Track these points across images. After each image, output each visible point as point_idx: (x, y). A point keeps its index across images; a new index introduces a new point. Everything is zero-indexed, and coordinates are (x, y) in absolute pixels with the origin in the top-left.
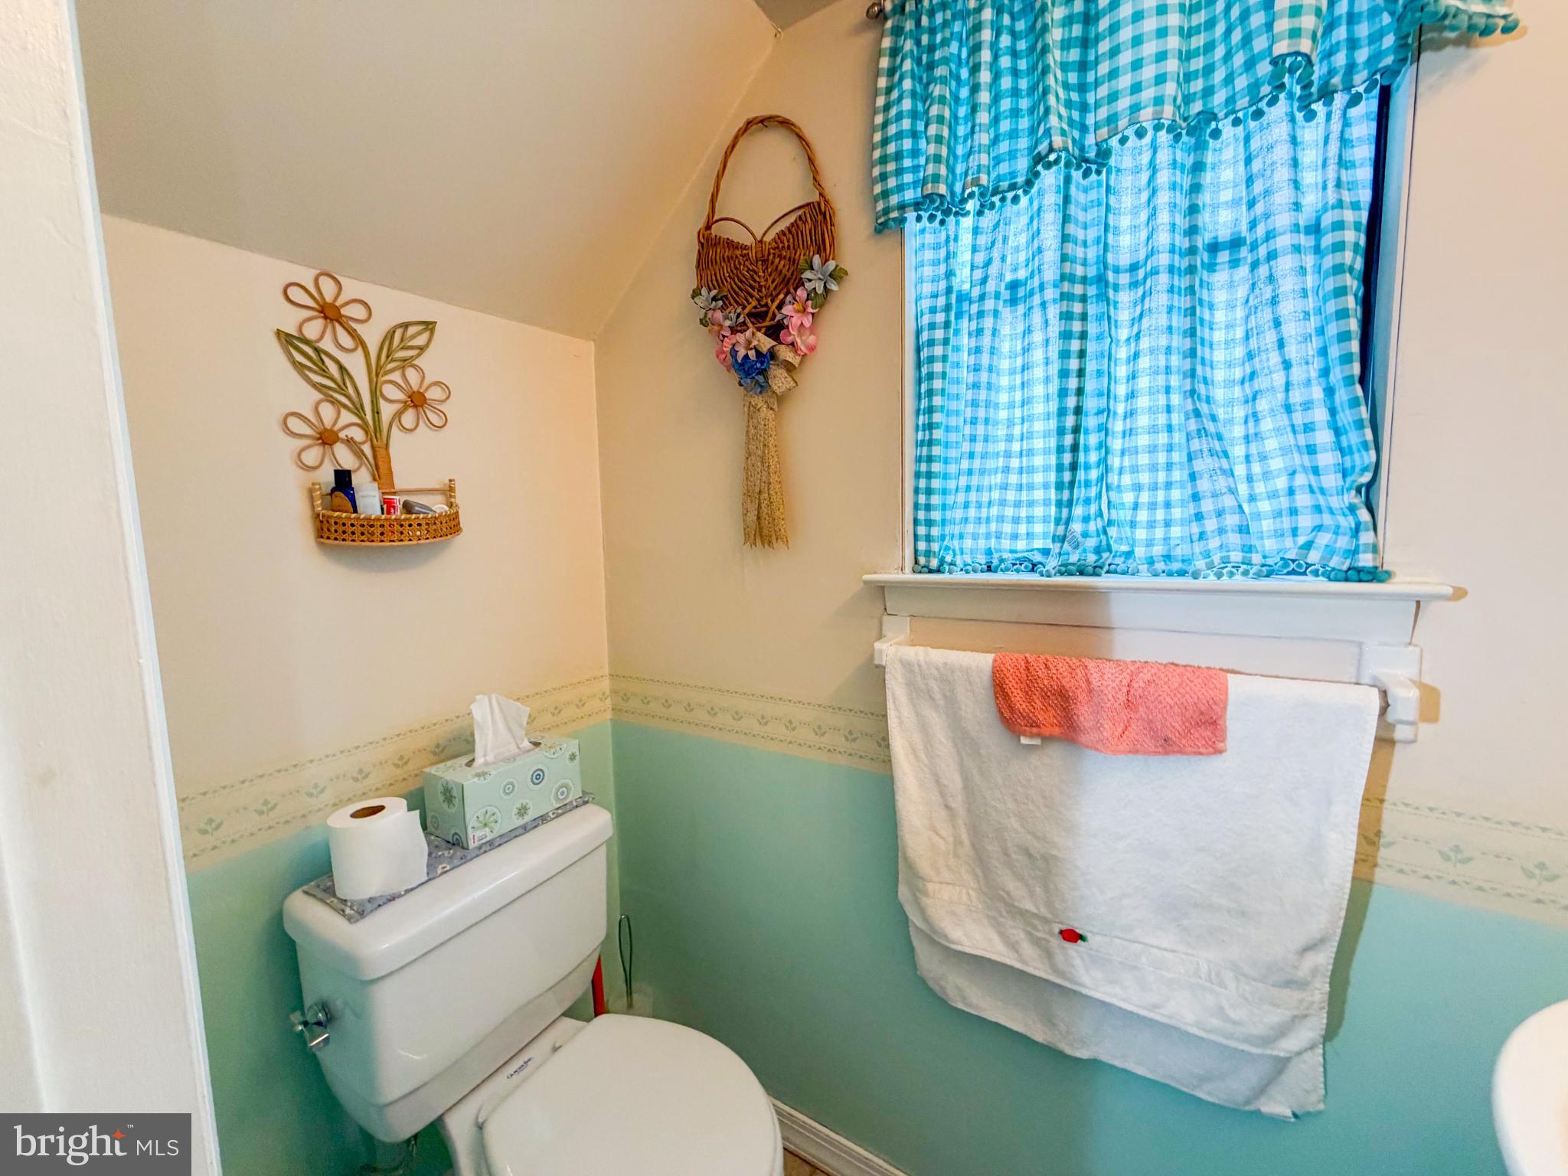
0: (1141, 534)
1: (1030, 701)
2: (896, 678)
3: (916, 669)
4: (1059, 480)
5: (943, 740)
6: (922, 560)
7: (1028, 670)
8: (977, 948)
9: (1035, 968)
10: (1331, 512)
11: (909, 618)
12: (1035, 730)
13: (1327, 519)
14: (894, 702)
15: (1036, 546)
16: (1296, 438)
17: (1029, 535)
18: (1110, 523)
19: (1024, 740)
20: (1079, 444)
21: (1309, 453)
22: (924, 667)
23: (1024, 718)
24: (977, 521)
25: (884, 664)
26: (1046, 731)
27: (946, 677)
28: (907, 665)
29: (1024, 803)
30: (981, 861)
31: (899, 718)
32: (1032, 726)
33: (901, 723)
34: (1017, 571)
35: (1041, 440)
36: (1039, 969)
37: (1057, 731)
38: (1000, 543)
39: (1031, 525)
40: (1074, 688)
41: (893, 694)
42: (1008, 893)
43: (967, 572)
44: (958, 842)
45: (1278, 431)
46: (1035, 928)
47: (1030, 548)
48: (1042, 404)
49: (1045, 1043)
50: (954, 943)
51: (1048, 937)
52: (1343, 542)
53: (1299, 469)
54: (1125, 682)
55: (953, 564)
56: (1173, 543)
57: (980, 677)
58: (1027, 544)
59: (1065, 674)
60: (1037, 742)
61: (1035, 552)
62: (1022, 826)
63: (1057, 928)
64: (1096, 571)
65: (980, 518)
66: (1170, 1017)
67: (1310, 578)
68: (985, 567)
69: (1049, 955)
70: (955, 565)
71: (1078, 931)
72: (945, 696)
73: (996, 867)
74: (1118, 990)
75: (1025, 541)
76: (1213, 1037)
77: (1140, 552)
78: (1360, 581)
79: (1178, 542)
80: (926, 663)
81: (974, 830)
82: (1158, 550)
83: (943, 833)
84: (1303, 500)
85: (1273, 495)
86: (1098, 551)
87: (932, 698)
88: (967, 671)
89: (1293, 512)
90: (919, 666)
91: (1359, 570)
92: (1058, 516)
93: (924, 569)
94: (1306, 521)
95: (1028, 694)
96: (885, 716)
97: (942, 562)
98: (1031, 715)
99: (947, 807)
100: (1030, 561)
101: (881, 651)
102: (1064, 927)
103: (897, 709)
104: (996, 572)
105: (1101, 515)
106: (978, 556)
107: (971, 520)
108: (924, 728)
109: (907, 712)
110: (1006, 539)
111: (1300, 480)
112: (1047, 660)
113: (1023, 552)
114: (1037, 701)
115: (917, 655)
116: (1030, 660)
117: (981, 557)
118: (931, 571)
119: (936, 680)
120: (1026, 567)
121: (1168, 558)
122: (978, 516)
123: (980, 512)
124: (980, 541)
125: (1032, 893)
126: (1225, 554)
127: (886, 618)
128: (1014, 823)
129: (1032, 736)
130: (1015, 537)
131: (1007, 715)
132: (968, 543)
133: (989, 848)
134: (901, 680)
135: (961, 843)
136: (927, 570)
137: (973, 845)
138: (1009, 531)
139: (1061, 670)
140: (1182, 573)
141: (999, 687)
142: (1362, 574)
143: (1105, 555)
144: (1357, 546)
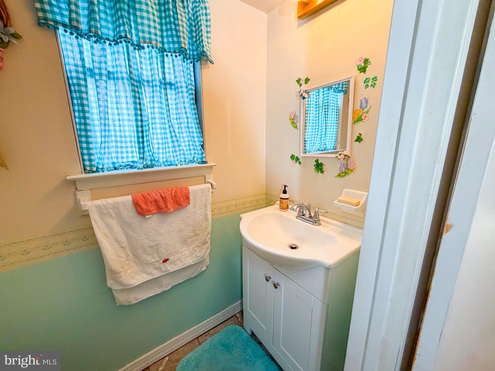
0: (161, 156)
1: (147, 205)
2: (94, 213)
3: (103, 207)
4: (138, 141)
5: (117, 227)
6: (88, 168)
7: (144, 197)
8: (141, 281)
9: (157, 275)
10: (197, 150)
11: (89, 190)
12: (150, 213)
13: (196, 151)
14: (95, 222)
15: (130, 160)
16: (190, 134)
17: (127, 157)
18: (153, 153)
19: (147, 217)
20: (143, 131)
21: (193, 138)
22: (106, 205)
23: (147, 211)
24: (108, 153)
25: (87, 209)
26: (153, 212)
27: (116, 207)
28: (99, 207)
29: (148, 234)
30: (136, 256)
31: (98, 226)
32: (149, 212)
33: (99, 228)
34: (127, 169)
35: (128, 127)
36: (158, 275)
37: (155, 211)
38: (118, 160)
39: (127, 154)
40: (158, 199)
41: (94, 219)
42: (147, 261)
43: (108, 171)
44: (128, 255)
45: (186, 132)
46: (155, 265)
47: (128, 161)
48: (126, 116)
49: (161, 292)
50: (133, 285)
51: (160, 265)
52: (200, 156)
53: (190, 141)
54: (170, 193)
55: (102, 168)
56: (167, 157)
57: (128, 203)
58: (127, 160)
59: (155, 195)
60: (151, 216)
61: (130, 162)
62: (149, 240)
63: (161, 261)
64: (152, 166)
65: (109, 152)
66: (188, 264)
67: (195, 164)
68: (114, 169)
69: (160, 269)
70: (104, 169)
71: (167, 259)
72: (115, 213)
73: (142, 256)
74: (177, 266)
75: (126, 159)
76: (196, 262)
77: (161, 160)
78: (204, 164)
79: (168, 157)
80: (107, 204)
81: (133, 249)
82: (165, 159)
83: (123, 256)
84: (192, 147)
85: (185, 146)
86: (151, 161)
87: (111, 215)
88: (123, 203)
89: (190, 150)
90: (104, 206)
91: (203, 162)
92: (139, 151)
93: (90, 172)
94: (193, 152)
95: (146, 203)
96: (92, 228)
97: (97, 168)
98: (148, 209)
99: (122, 247)
100: (130, 165)
101: (85, 205)
102: (163, 260)
103: (96, 223)
104: (118, 170)
105: (151, 151)
106: (110, 165)
107: (106, 153)
108: (109, 226)
109: (100, 223)
110: (120, 159)
111: (191, 143)
112: (148, 193)
113: (126, 162)
114: (149, 205)
115: (101, 202)
116: (144, 194)
117: (111, 165)
118: (93, 172)
119: (112, 208)
120: (129, 167)
121: (167, 161)
122: (108, 151)
123: (109, 150)
124: (110, 160)
125: (153, 257)
126: (181, 160)
127: (78, 193)
128: (146, 241)
129: (149, 215)
130: (122, 158)
131: (141, 211)
132: (106, 161)
133: (139, 252)
134: (96, 212)
135: (129, 256)
136: (92, 172)
137: (133, 255)
138: (120, 156)
139: (154, 195)
140: (171, 165)
141: (136, 204)
142: (204, 163)
143: (154, 162)
144: (202, 157)
